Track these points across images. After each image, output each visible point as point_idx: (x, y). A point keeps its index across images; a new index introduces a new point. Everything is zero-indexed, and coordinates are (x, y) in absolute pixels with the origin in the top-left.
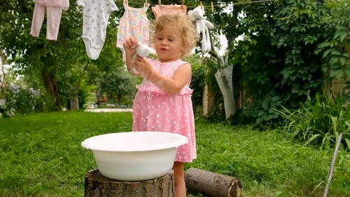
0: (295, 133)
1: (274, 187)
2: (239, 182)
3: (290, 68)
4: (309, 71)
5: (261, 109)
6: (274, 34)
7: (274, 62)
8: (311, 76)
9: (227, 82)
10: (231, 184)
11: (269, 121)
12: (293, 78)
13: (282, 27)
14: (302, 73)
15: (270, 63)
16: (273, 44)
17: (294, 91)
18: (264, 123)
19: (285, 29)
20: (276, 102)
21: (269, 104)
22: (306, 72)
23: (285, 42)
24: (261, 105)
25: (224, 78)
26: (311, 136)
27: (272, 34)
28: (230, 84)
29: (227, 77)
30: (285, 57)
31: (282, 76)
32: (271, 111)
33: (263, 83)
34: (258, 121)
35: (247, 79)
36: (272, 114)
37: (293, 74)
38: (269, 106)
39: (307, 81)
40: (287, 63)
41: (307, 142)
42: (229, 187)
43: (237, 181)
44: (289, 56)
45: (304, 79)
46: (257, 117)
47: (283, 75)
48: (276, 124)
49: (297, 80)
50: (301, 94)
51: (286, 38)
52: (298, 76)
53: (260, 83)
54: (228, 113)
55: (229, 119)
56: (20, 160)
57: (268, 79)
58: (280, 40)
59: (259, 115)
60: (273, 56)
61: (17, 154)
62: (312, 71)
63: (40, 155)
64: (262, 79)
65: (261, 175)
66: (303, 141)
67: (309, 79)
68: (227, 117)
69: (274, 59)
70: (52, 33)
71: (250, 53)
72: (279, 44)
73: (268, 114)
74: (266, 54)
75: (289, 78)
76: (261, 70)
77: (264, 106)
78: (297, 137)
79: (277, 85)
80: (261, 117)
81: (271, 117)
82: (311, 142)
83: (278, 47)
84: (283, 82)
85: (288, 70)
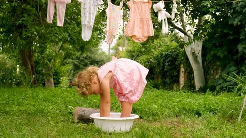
5: (221, 78)
6: (231, 14)
7: (231, 38)
11: (226, 87)
13: (237, 9)
15: (228, 38)
16: (230, 23)
18: (222, 88)
19: (239, 10)
23: (239, 21)
27: (229, 14)
30: (240, 33)
31: (237, 50)
32: (228, 79)
33: (222, 56)
34: (218, 88)
36: (229, 81)
40: (241, 38)
44: (243, 33)
46: (218, 85)
47: (238, 48)
51: (240, 17)
53: (219, 56)
54: (198, 84)
55: (198, 91)
57: (226, 53)
58: (235, 19)
59: (219, 83)
60: (231, 33)
64: (221, 53)
69: (232, 35)
70: (60, 21)
71: (210, 30)
72: (235, 23)
73: (226, 81)
74: (225, 31)
75: (242, 51)
76: (221, 45)
79: (235, 58)
81: (228, 84)
83: (235, 25)
84: (239, 55)
85: (243, 44)
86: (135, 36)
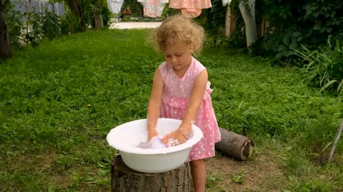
0: (312, 77)
1: (285, 141)
2: (252, 142)
3: (314, 4)
4: (332, 8)
5: (282, 43)
8: (334, 13)
9: (249, 10)
10: (244, 145)
11: (289, 58)
12: (316, 15)
14: (326, 10)
17: (315, 28)
18: (283, 59)
20: (297, 38)
21: (290, 38)
22: (330, 8)
24: (282, 39)
25: (247, 7)
26: (327, 82)
28: (253, 12)
29: (250, 5)
31: (304, 12)
32: (291, 47)
33: (285, 17)
34: (278, 56)
35: (270, 13)
36: (291, 50)
37: (316, 10)
38: (290, 42)
39: (330, 18)
41: (323, 89)
42: (242, 147)
43: (250, 141)
45: (327, 16)
46: (277, 53)
47: (305, 10)
48: (295, 61)
49: (320, 16)
50: (322, 31)
52: (321, 13)
53: (282, 17)
54: (250, 40)
55: (250, 47)
56: (52, 110)
57: (290, 14)
59: (279, 50)
61: (49, 100)
62: (335, 8)
63: (69, 102)
64: (284, 13)
65: (274, 129)
66: (319, 87)
67: (333, 16)
68: (248, 45)
73: (288, 50)
75: (311, 15)
77: (285, 41)
78: (313, 80)
79: (299, 19)
80: (281, 52)
81: (290, 53)
82: (326, 89)
84: (306, 17)
85: (312, 6)
86: (185, 8)
